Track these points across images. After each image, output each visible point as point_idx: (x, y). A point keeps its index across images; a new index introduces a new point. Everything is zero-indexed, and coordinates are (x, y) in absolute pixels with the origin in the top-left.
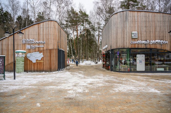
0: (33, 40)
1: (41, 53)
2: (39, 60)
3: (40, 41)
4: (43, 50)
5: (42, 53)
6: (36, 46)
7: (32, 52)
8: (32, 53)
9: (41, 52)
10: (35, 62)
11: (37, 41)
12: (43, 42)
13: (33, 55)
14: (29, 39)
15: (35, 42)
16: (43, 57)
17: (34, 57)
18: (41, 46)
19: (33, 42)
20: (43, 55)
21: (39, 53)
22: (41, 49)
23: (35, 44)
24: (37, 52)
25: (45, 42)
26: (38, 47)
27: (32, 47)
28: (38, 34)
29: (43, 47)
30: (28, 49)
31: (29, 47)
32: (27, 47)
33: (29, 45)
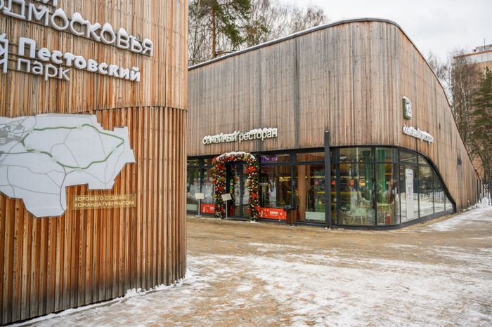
1: (117, 131)
2: (100, 192)
3: (107, 27)
4: (135, 109)
5: (124, 132)
6: (69, 56)
7: (28, 112)
8: (29, 122)
9: (116, 124)
10: (60, 213)
11: (77, 17)
12: (135, 42)
13: (33, 141)
15: (61, 12)
16: (134, 161)
17: (51, 157)
18: (118, 71)
19: (39, 11)
20: (132, 147)
21: (94, 127)
22: (119, 98)
23: (65, 39)
24: (81, 113)
25: (151, 49)
26: (90, 69)
27: (32, 60)
29: (135, 79)
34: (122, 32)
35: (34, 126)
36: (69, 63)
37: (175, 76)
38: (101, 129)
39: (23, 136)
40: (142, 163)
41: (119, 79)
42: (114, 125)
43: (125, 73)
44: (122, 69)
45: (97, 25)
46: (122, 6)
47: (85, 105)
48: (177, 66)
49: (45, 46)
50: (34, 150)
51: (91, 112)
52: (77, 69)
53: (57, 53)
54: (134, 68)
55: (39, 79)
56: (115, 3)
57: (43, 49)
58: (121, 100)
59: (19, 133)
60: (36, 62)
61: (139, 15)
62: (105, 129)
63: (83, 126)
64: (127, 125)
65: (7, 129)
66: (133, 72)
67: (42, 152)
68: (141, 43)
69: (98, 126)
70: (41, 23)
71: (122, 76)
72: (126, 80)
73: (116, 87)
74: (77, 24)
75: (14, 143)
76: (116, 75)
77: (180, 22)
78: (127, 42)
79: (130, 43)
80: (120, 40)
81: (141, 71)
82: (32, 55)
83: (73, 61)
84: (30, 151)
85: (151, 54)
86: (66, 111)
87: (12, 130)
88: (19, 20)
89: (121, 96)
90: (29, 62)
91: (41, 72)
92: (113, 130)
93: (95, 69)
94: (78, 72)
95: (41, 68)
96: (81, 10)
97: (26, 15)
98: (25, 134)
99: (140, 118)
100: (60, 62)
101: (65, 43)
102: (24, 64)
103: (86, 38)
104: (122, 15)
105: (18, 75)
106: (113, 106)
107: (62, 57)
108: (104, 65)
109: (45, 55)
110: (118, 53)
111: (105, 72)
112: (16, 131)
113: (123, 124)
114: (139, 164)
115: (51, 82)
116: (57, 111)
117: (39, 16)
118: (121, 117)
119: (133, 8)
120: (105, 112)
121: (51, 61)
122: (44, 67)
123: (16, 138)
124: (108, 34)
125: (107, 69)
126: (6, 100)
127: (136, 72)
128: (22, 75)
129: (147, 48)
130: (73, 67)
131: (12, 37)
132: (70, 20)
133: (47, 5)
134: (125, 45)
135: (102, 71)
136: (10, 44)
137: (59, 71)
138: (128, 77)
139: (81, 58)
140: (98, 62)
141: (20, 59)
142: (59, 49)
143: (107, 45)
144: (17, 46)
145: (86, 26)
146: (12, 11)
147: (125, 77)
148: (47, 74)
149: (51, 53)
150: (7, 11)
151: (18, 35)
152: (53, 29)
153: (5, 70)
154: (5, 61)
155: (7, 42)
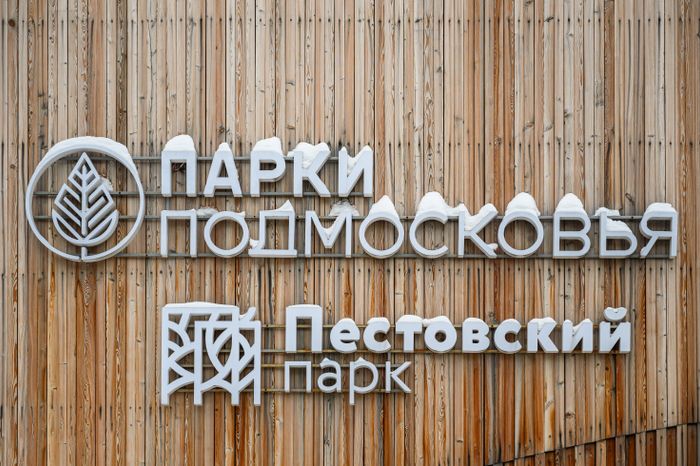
0: (331, 166)
3: (523, 205)
4: (623, 443)
6: (408, 324)
11: (432, 205)
12: (612, 226)
14: (224, 153)
15: (385, 208)
18: (556, 334)
19: (328, 223)
22: (567, 415)
23: (401, 278)
25: (673, 234)
26: (468, 347)
27: (317, 357)
28: (473, 22)
29: (617, 346)
30: (198, 400)
31: (223, 355)
32: (180, 352)
33: (234, 310)
34: (570, 205)
36: (409, 345)
41: (565, 356)
43: (578, 333)
44: (567, 325)
45: (488, 211)
46: (570, 122)
47: (460, 454)
49: (350, 312)
52: (434, 355)
53: (379, 324)
54: (612, 313)
55: (338, 403)
56: (547, 122)
57: (346, 323)
58: (571, 421)
60: (326, 362)
61: (627, 131)
66: (605, 327)
68: (634, 223)
70: (335, 254)
71: (568, 346)
72: (586, 356)
73: (555, 382)
74: (430, 224)
76: (550, 347)
78: (582, 235)
79: (595, 234)
80: (558, 234)
81: (639, 319)
82: (317, 346)
83: (420, 337)
85: (674, 252)
88: (287, 260)
89: (570, 409)
90: (308, 365)
91: (338, 387)
93: (484, 345)
94: (438, 363)
95: (338, 376)
96: (442, 180)
100: (384, 346)
101: (400, 289)
103: (457, 259)
104: (571, 154)
105: (290, 402)
106: (547, 445)
107: (393, 329)
108: (511, 325)
109: (346, 337)
110: (560, 278)
111: (516, 346)
115: (368, 406)
117: (328, 236)
119: (608, 115)
121: (363, 351)
122: (346, 370)
124: (524, 225)
127: (614, 325)
128: (299, 401)
129: (655, 235)
130: (425, 351)
131: (273, 309)
132: (407, 221)
133: (351, 199)
134: (577, 244)
135: (504, 345)
136: (266, 330)
137: (382, 370)
138: (588, 347)
139: (442, 322)
140: (495, 319)
141: (288, 364)
142: (384, 315)
143: (522, 260)
144: (283, 330)
145: (454, 222)
146: (267, 247)
147: (580, 345)
148: (353, 388)
149: (362, 329)
150: (258, 249)
151: (286, 304)
152: (367, 257)
153: (257, 400)
154: (255, 375)
155: (257, 326)
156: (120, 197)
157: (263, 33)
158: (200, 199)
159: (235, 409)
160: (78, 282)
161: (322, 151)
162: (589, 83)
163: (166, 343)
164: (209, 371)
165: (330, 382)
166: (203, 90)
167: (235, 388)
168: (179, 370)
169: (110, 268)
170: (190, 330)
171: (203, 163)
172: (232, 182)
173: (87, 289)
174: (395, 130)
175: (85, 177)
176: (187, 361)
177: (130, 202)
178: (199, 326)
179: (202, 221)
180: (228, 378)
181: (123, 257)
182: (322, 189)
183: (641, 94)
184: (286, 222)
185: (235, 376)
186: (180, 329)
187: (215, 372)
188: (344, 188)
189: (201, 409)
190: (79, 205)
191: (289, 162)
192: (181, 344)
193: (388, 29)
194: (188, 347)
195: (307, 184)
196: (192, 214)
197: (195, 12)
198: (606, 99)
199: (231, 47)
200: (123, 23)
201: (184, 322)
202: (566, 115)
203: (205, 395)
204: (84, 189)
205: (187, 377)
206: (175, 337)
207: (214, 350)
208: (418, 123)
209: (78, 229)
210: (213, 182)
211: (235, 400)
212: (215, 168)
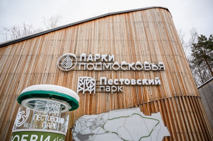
0: (107, 58)
1: (154, 115)
3: (138, 63)
4: (162, 101)
5: (158, 116)
6: (122, 80)
7: (105, 111)
8: (106, 116)
11: (124, 63)
12: (154, 66)
14: (91, 55)
16: (169, 135)
17: (118, 135)
18: (147, 82)
19: (107, 65)
20: (166, 125)
21: (139, 115)
22: (151, 96)
23: (119, 73)
24: (131, 107)
25: (164, 66)
26: (132, 84)
27: (105, 86)
28: (128, 40)
29: (158, 84)
30: (84, 93)
31: (89, 85)
32: (81, 84)
33: (91, 78)
34: (146, 63)
35: (108, 118)
36: (122, 83)
37: (183, 77)
38: (143, 115)
39: (103, 124)
40: (176, 136)
41: (149, 85)
42: (151, 112)
43: (151, 81)
44: (149, 80)
45: (133, 63)
46: (144, 52)
47: (132, 103)
48: (183, 72)
49: (111, 78)
50: (108, 131)
51: (136, 106)
52: (126, 85)
53: (117, 80)
54: (156, 78)
55: (109, 94)
56: (140, 52)
57: (110, 80)
58: (152, 97)
59: (101, 122)
60: (107, 86)
61: (153, 53)
62: (146, 115)
63: (133, 115)
64: (159, 111)
65: (96, 121)
66: (156, 81)
67: (113, 132)
68: (157, 65)
69: (142, 113)
70: (108, 70)
71: (150, 83)
72: (153, 86)
73: (148, 90)
74: (124, 66)
75: (99, 128)
76: (147, 84)
77: (178, 50)
78: (149, 66)
79: (151, 66)
80: (145, 67)
81: (161, 79)
82: (105, 83)
83: (124, 82)
84: (107, 132)
85: (165, 69)
86: (123, 108)
87: (98, 121)
88: (100, 71)
89: (152, 94)
90: (104, 87)
91: (109, 90)
92: (151, 115)
93: (135, 83)
94: (127, 87)
95: (109, 88)
96: (125, 60)
97: (102, 68)
98: (104, 122)
99: (167, 105)
100: (118, 84)
101: (119, 75)
102: (102, 88)
103: (129, 71)
104: (145, 56)
105: (101, 93)
106: (149, 101)
107: (119, 81)
108: (139, 80)
109: (111, 82)
110: (146, 73)
111: (141, 83)
112: (100, 121)
113: (156, 110)
114: (174, 137)
115: (115, 94)
116: (119, 108)
117: (107, 67)
118: (154, 107)
120: (144, 105)
121: (114, 85)
122: (111, 88)
123: (100, 125)
124: (139, 66)
125: (141, 82)
126: (96, 106)
127: (157, 80)
128: (102, 93)
129: (161, 67)
130: (124, 85)
131: (98, 78)
132: (120, 65)
133: (110, 62)
134: (148, 68)
135: (138, 83)
136: (97, 81)
137: (117, 88)
138: (153, 84)
139: (127, 80)
140: (136, 79)
141: (100, 87)
142: (117, 78)
143: (140, 71)
144: (100, 81)
145: (128, 65)
146: (97, 68)
147: (152, 84)
148: (112, 91)
149: (113, 81)
150: (95, 69)
151: (100, 77)
152: (114, 70)
153: (95, 93)
154: (94, 88)
155: (95, 80)
156: (73, 62)
157: (97, 42)
158: (86, 62)
159: (90, 95)
160: (65, 74)
161: (106, 55)
162: (146, 48)
163: (79, 83)
164: (86, 88)
165: (108, 90)
166: (88, 48)
167: (91, 91)
168: (81, 87)
169: (70, 72)
170: (83, 81)
171: (87, 57)
172: (92, 59)
173: (66, 75)
174: (117, 53)
175: (68, 58)
176: (82, 86)
177: (75, 63)
178: (85, 80)
179: (86, 65)
180: (90, 89)
181: (73, 70)
182: (106, 60)
183: (154, 48)
184: (100, 65)
185: (91, 89)
186: (81, 81)
187: (87, 88)
188: (110, 60)
189: (84, 95)
190: (66, 62)
191: (101, 57)
192: (81, 83)
193: (115, 41)
194: (83, 83)
195: (104, 60)
196: (85, 64)
197: (87, 39)
198: (149, 50)
199: (92, 43)
200: (77, 40)
201: (82, 79)
202: (143, 51)
203: (85, 92)
204: (67, 60)
205: (82, 89)
206: (80, 82)
207: (87, 84)
208: (121, 52)
209: (66, 66)
210: (88, 59)
211: (91, 93)
212: (89, 57)
